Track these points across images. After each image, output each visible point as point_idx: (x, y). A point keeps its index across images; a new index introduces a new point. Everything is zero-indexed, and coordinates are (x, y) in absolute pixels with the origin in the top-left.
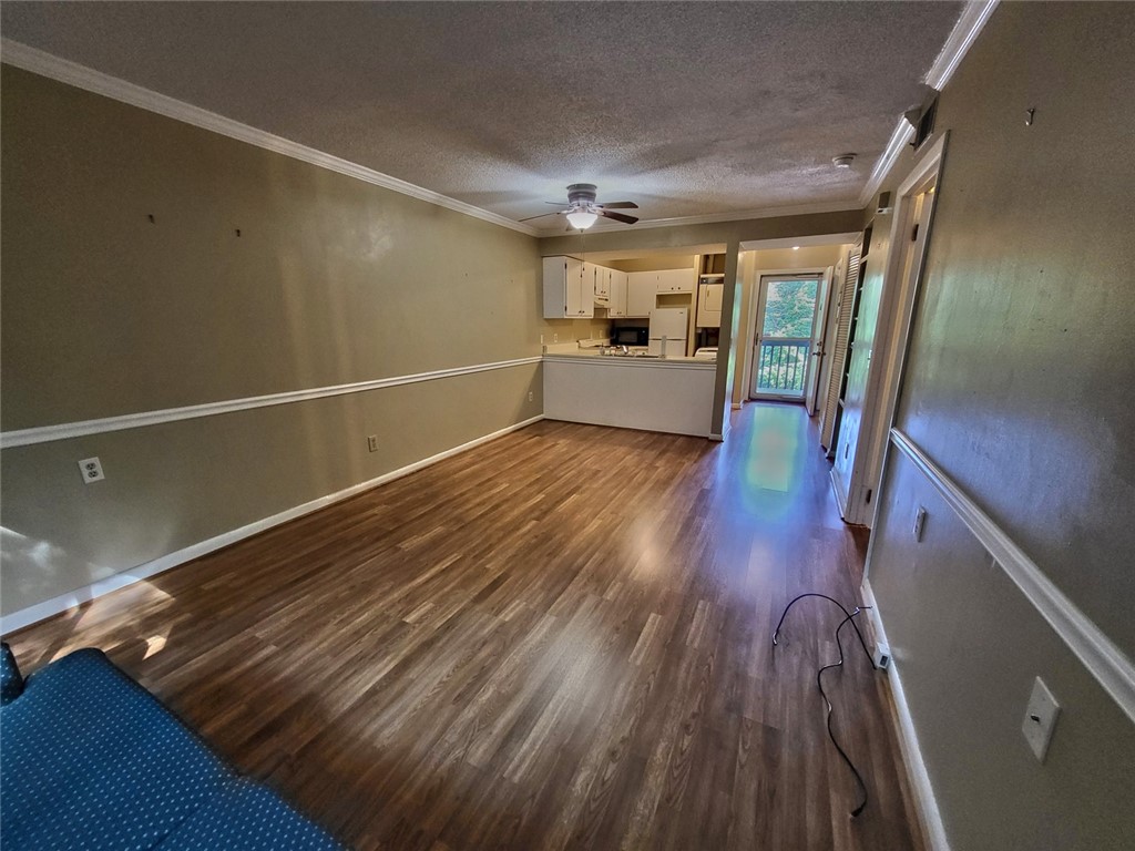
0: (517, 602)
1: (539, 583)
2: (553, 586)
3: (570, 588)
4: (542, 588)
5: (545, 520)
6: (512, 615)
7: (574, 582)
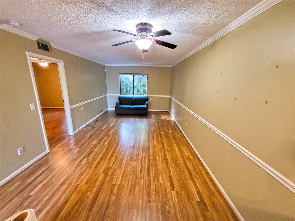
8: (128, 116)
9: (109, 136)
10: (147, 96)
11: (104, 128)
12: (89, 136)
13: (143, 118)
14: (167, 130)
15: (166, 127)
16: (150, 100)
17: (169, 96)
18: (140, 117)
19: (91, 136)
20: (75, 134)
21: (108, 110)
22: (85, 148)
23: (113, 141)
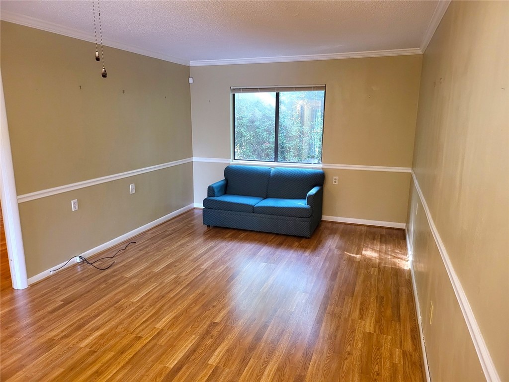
0: (219, 272)
1: (209, 279)
2: (202, 278)
3: (193, 278)
4: (208, 278)
5: (208, 323)
6: (221, 267)
7: (190, 281)
8: (243, 235)
9: (121, 309)
10: (321, 166)
11: (128, 275)
12: (61, 301)
13: (290, 247)
14: (356, 314)
15: (359, 300)
16: (332, 182)
17: (408, 170)
18: (279, 245)
19: (67, 302)
20: (32, 286)
21: (194, 208)
22: (11, 349)
23: (115, 336)
